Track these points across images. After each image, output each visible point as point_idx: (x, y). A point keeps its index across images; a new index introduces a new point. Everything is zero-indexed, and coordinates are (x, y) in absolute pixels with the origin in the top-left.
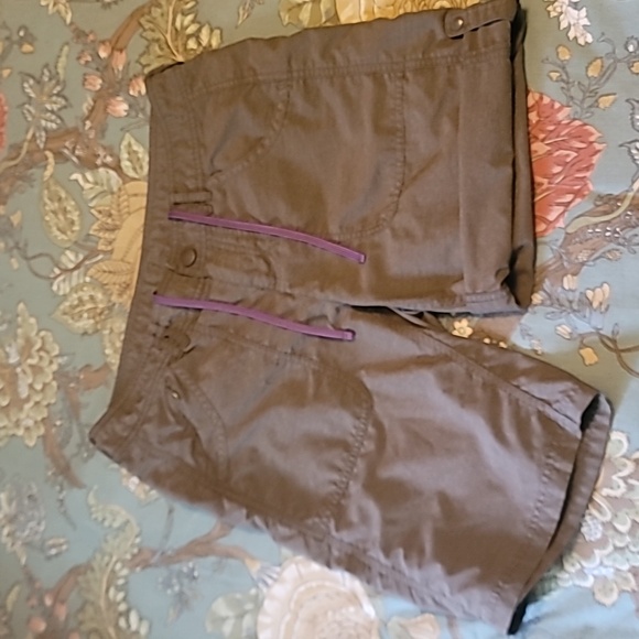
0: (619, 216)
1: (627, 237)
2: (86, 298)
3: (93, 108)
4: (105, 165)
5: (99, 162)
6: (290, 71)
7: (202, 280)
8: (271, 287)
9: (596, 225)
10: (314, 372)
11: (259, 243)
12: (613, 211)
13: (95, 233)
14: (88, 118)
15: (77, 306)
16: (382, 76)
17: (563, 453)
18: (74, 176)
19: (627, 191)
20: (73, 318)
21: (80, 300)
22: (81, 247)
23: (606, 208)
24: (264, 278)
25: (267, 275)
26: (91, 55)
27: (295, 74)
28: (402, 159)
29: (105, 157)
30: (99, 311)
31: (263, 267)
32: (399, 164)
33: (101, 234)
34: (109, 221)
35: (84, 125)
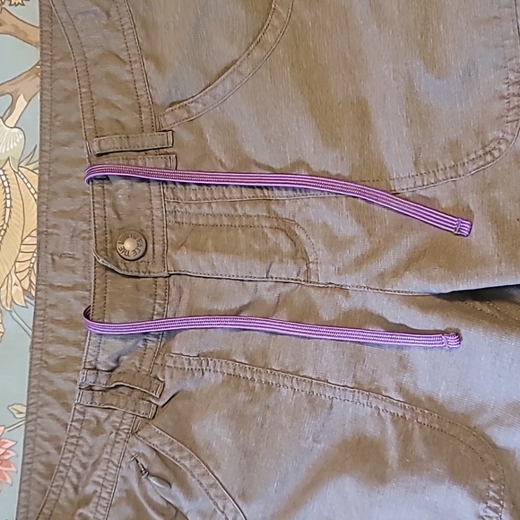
8: (302, 277)
10: (396, 419)
11: (275, 207)
24: (291, 265)
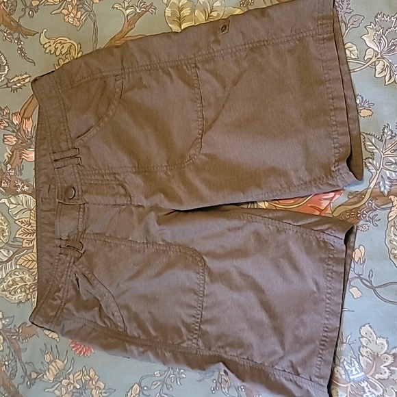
0: (364, 204)
1: (371, 216)
2: (18, 279)
3: (12, 156)
4: (23, 192)
5: (19, 190)
6: (123, 69)
7: (82, 206)
8: (129, 203)
9: (351, 210)
11: (117, 176)
12: (360, 201)
13: (20, 236)
14: (8, 163)
15: (13, 285)
16: (182, 67)
17: (337, 261)
18: (2, 201)
19: (368, 189)
20: (10, 293)
21: (14, 281)
22: (11, 246)
23: (356, 199)
24: (124, 198)
25: (125, 196)
26: (7, 122)
27: (127, 71)
28: (201, 116)
29: (23, 187)
30: (28, 286)
31: (122, 191)
32: (200, 120)
33: (24, 237)
34: (29, 228)
35: (7, 167)
